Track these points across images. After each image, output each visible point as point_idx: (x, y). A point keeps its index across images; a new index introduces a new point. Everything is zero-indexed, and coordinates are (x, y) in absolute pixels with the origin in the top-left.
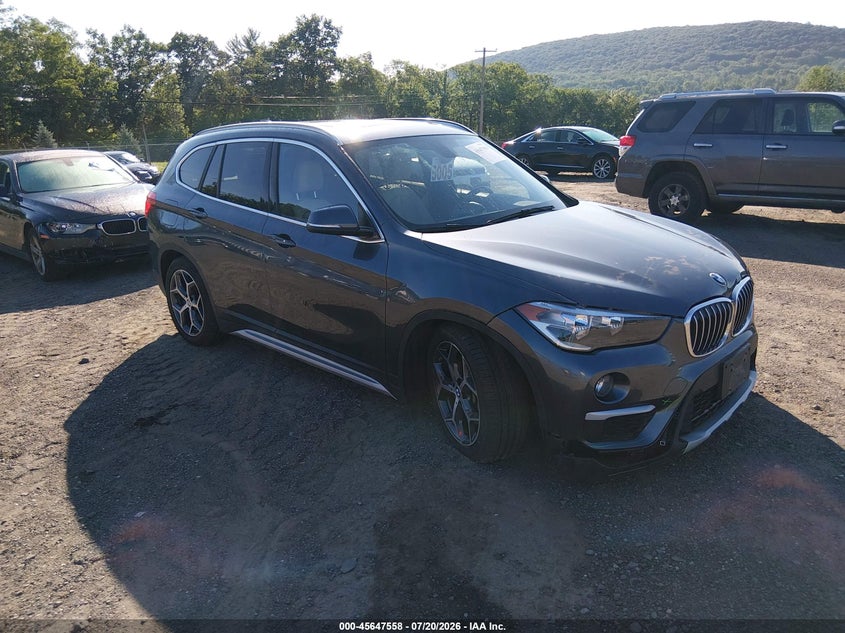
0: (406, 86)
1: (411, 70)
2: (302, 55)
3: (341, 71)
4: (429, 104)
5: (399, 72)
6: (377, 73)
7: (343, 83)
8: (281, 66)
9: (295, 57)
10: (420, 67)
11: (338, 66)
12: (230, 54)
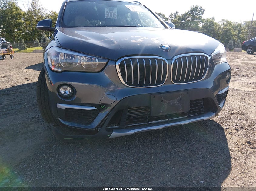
0: (225, 27)
1: (229, 23)
2: (191, 18)
3: (203, 23)
4: (233, 33)
5: (224, 23)
6: (216, 23)
7: (203, 27)
8: (184, 22)
9: (189, 19)
10: (232, 22)
11: (202, 21)
12: (169, 18)
